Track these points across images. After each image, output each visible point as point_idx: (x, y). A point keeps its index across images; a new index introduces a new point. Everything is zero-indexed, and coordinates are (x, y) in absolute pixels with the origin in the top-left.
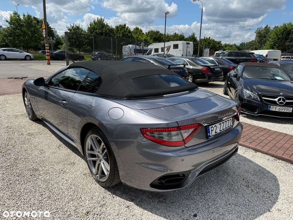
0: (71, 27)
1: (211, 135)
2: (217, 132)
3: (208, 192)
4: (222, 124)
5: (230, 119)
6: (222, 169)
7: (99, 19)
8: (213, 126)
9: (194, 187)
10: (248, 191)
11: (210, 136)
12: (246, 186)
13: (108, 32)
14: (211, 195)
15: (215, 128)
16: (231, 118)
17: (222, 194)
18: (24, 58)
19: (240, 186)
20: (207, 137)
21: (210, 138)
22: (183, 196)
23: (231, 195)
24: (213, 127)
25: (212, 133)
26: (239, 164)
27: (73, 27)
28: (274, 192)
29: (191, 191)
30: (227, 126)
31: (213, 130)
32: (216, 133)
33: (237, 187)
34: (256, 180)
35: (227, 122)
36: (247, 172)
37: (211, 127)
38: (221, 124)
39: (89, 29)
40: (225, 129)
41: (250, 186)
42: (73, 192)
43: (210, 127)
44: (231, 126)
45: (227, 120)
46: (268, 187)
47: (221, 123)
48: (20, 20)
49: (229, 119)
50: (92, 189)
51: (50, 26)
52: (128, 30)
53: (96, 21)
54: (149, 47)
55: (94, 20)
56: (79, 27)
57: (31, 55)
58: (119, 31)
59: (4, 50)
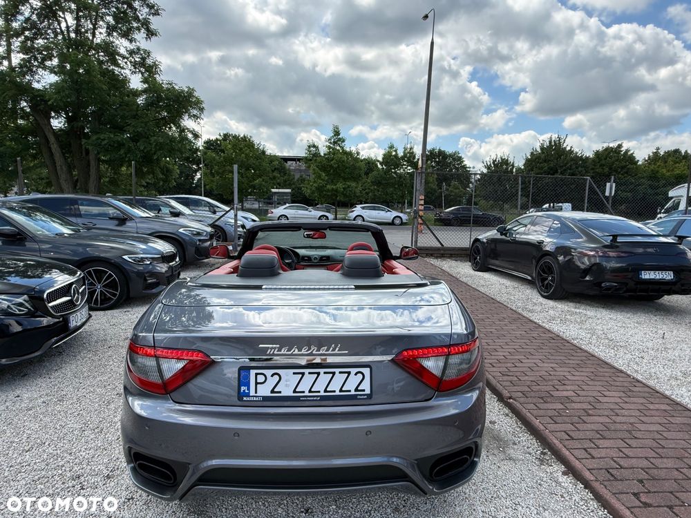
0: (490, 162)
1: (252, 393)
2: (279, 392)
4: (309, 377)
5: (360, 372)
7: (553, 139)
8: (267, 372)
11: (247, 395)
13: (571, 166)
15: (273, 379)
16: (365, 371)
18: (390, 221)
20: (239, 395)
21: (245, 399)
24: (263, 374)
25: (259, 391)
27: (494, 161)
30: (334, 388)
31: (262, 383)
32: (273, 392)
35: (339, 376)
37: (257, 374)
38: (303, 373)
39: (529, 162)
40: (323, 394)
44: (357, 390)
45: (336, 370)
47: (306, 371)
48: (396, 156)
49: (353, 370)
51: (465, 163)
52: (630, 159)
53: (547, 144)
54: (671, 194)
55: (542, 142)
56: (507, 160)
57: (404, 217)
58: (603, 162)
59: (363, 208)
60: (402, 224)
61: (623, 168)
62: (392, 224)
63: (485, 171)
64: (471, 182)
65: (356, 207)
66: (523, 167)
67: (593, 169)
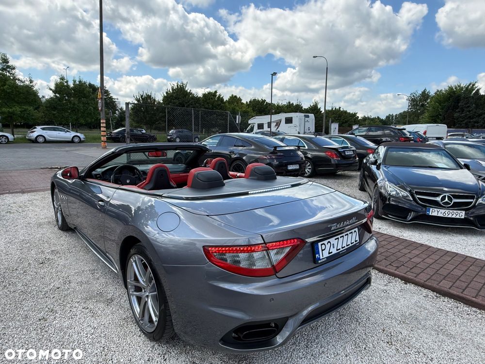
0: (139, 96)
1: (321, 257)
2: (332, 252)
3: (323, 352)
4: (341, 240)
5: (355, 231)
6: (348, 312)
7: (179, 84)
8: (326, 242)
9: (299, 343)
10: (391, 351)
11: (319, 259)
12: (388, 343)
13: (192, 102)
14: (327, 359)
15: (328, 246)
16: (356, 229)
17: (346, 356)
18: (70, 140)
19: (378, 343)
20: (315, 260)
21: (319, 262)
22: (280, 358)
23: (362, 358)
24: (324, 244)
25: (324, 254)
26: (376, 304)
27: (142, 96)
28: (436, 354)
29: (294, 350)
30: (349, 243)
31: (324, 249)
32: (329, 253)
33: (371, 345)
34: (405, 332)
35: (350, 235)
36: (390, 317)
37: (322, 245)
38: (338, 238)
39: (165, 98)
40: (346, 247)
41: (393, 343)
42: (102, 348)
43: (320, 244)
44: (356, 241)
45: (348, 232)
46: (425, 345)
47: (339, 236)
49: (353, 231)
50: (133, 344)
51: (111, 95)
52: (221, 99)
53: (175, 87)
54: (250, 122)
55: (172, 85)
56: (151, 96)
57: (82, 136)
58: (208, 101)
59: (43, 129)
60: (81, 142)
61: (218, 105)
62: (72, 142)
63: (136, 102)
64: (117, 110)
65: (36, 128)
66: (162, 102)
67: (203, 105)
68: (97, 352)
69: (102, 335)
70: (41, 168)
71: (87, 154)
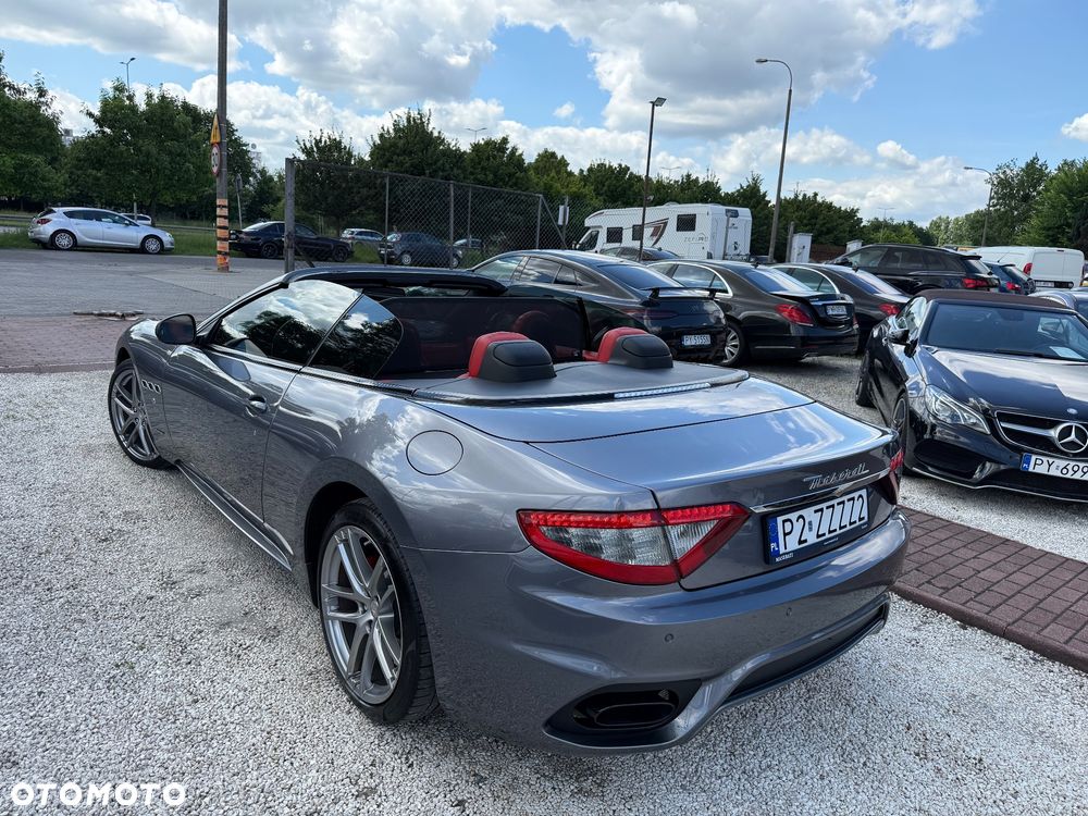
0: (311, 142)
1: (782, 550)
2: (805, 541)
3: (768, 766)
4: (828, 513)
5: (861, 496)
6: (827, 684)
7: (412, 115)
8: (793, 516)
9: (714, 745)
10: (925, 772)
11: (777, 554)
12: (918, 755)
13: (443, 164)
14: (778, 781)
15: (798, 526)
16: (864, 492)
17: (822, 778)
18: (136, 244)
19: (894, 754)
20: (768, 556)
21: (777, 560)
22: (670, 775)
23: (856, 784)
24: (789, 520)
25: (788, 544)
26: (893, 669)
27: (318, 142)
28: (1025, 783)
29: (703, 759)
30: (845, 522)
31: (790, 533)
32: (800, 542)
33: (880, 757)
34: (957, 735)
35: (848, 505)
36: (924, 699)
37: (784, 522)
38: (821, 510)
39: (377, 151)
40: (838, 532)
41: (930, 756)
43: (780, 520)
44: (860, 519)
45: (845, 498)
46: (1002, 763)
47: (824, 505)
48: (133, 108)
49: (856, 495)
52: (516, 160)
53: (404, 122)
54: (588, 222)
55: (396, 118)
56: (340, 142)
57: (167, 238)
58: (484, 163)
59: (70, 215)
60: (163, 251)
61: (510, 176)
62: (141, 250)
63: (303, 157)
64: (252, 174)
65: (52, 211)
66: (367, 158)
67: (472, 173)
68: (254, 740)
69: (264, 707)
70: (75, 313)
71: (182, 284)
